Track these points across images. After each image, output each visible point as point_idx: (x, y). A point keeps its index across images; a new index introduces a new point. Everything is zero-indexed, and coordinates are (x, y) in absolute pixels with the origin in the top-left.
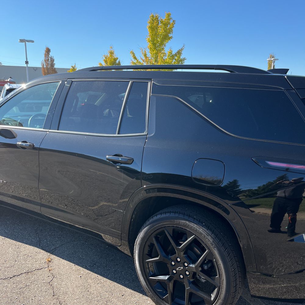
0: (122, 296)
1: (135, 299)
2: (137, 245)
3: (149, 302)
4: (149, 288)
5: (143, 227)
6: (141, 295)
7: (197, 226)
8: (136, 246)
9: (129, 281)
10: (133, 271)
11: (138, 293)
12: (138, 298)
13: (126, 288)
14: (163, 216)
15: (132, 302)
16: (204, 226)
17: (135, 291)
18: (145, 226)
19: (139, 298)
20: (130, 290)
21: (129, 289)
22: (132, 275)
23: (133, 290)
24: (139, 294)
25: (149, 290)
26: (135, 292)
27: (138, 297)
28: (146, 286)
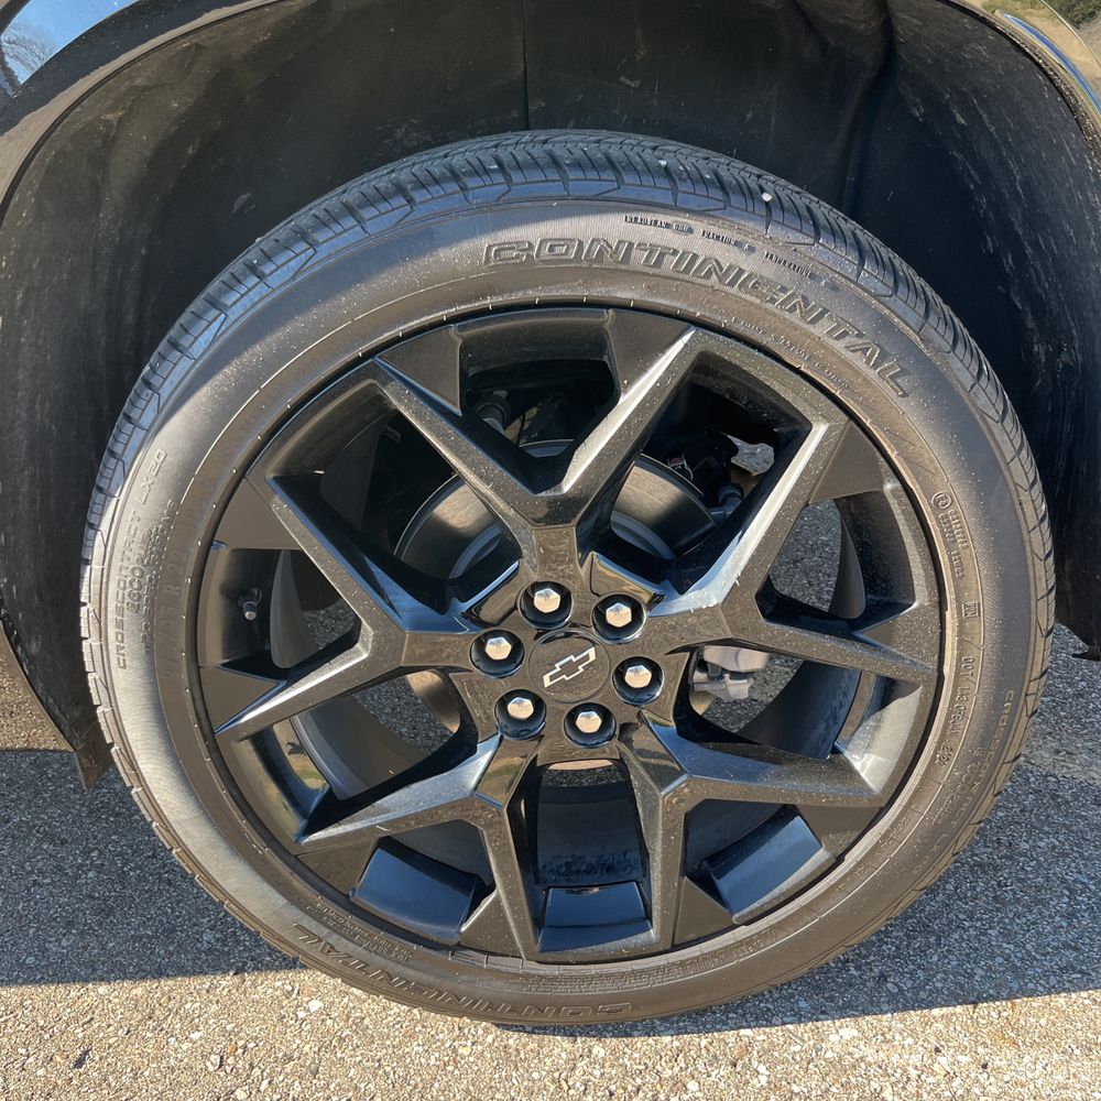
0: (79, 1063)
1: (195, 1036)
2: (112, 616)
3: (315, 1005)
4: (317, 916)
5: (124, 438)
6: (227, 981)
7: (715, 230)
8: (103, 634)
9: (70, 924)
10: (63, 842)
11: (194, 983)
12: (216, 1016)
13: (75, 991)
14: (339, 243)
15: (185, 1078)
16: (777, 214)
17: (159, 973)
18: (146, 421)
19: (227, 1010)
20: (116, 985)
21: (103, 989)
22: (77, 877)
23: (140, 974)
24: (206, 981)
25: (323, 931)
26: (167, 984)
27: (214, 1008)
28: (294, 914)
